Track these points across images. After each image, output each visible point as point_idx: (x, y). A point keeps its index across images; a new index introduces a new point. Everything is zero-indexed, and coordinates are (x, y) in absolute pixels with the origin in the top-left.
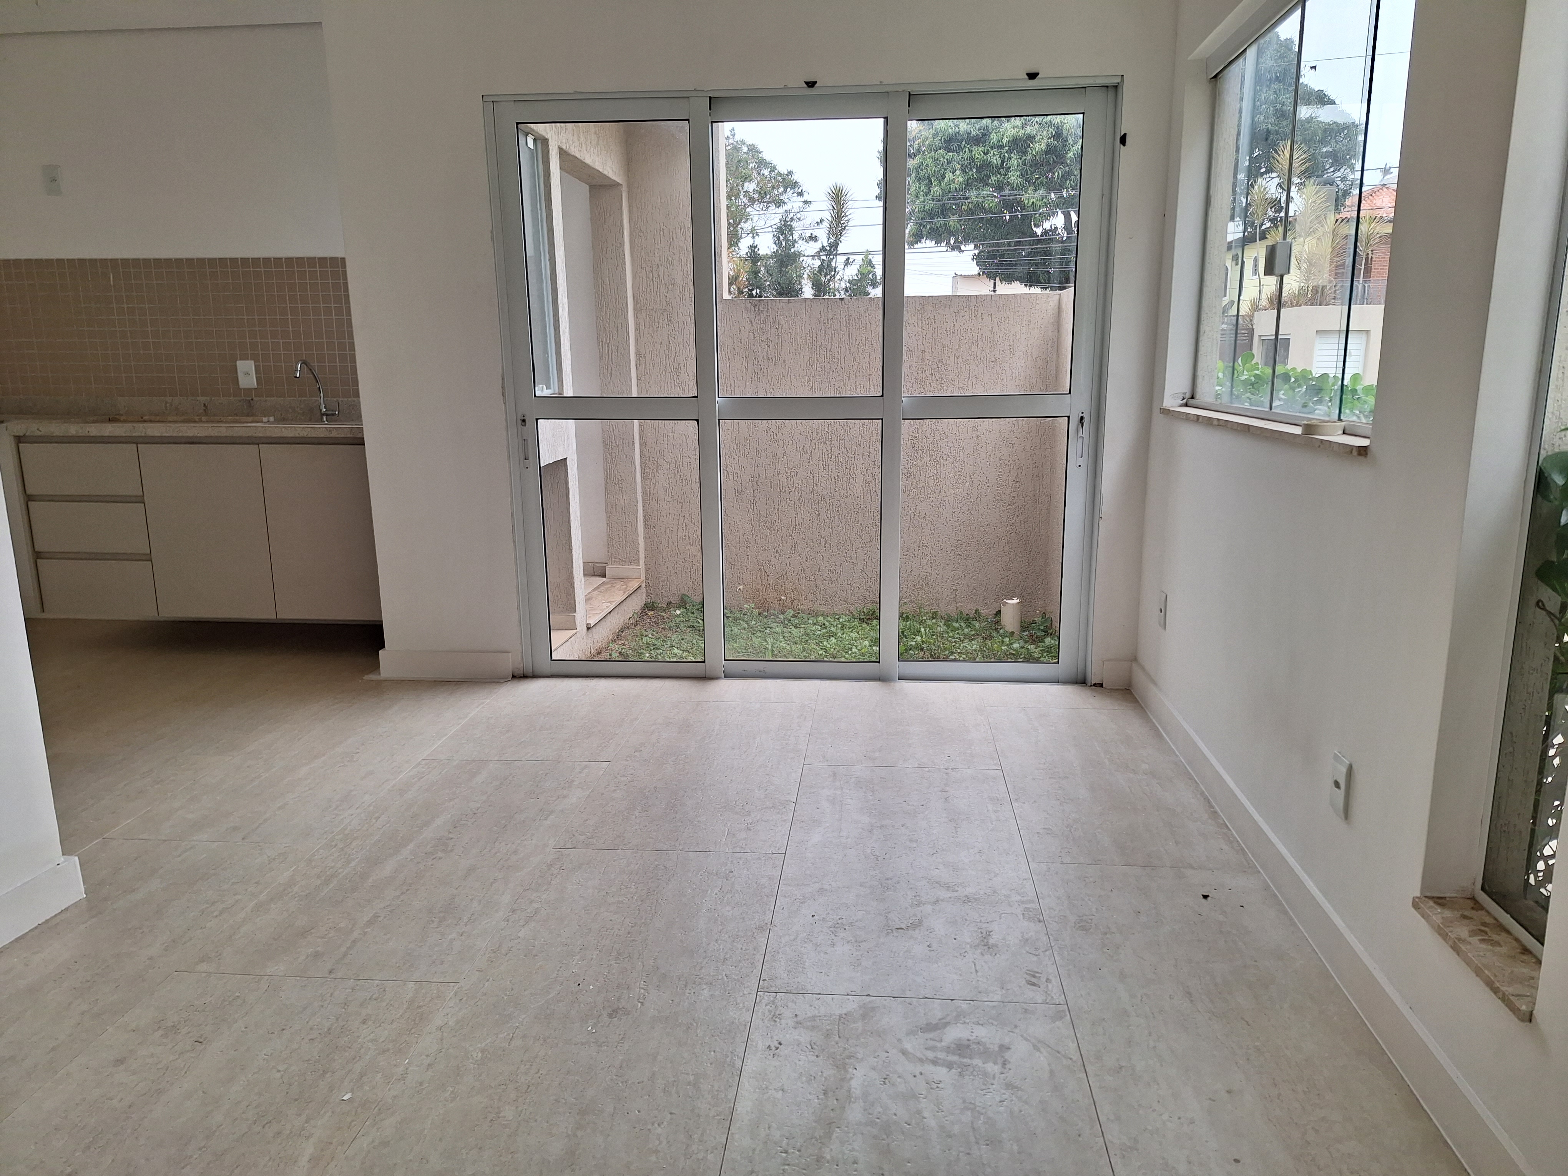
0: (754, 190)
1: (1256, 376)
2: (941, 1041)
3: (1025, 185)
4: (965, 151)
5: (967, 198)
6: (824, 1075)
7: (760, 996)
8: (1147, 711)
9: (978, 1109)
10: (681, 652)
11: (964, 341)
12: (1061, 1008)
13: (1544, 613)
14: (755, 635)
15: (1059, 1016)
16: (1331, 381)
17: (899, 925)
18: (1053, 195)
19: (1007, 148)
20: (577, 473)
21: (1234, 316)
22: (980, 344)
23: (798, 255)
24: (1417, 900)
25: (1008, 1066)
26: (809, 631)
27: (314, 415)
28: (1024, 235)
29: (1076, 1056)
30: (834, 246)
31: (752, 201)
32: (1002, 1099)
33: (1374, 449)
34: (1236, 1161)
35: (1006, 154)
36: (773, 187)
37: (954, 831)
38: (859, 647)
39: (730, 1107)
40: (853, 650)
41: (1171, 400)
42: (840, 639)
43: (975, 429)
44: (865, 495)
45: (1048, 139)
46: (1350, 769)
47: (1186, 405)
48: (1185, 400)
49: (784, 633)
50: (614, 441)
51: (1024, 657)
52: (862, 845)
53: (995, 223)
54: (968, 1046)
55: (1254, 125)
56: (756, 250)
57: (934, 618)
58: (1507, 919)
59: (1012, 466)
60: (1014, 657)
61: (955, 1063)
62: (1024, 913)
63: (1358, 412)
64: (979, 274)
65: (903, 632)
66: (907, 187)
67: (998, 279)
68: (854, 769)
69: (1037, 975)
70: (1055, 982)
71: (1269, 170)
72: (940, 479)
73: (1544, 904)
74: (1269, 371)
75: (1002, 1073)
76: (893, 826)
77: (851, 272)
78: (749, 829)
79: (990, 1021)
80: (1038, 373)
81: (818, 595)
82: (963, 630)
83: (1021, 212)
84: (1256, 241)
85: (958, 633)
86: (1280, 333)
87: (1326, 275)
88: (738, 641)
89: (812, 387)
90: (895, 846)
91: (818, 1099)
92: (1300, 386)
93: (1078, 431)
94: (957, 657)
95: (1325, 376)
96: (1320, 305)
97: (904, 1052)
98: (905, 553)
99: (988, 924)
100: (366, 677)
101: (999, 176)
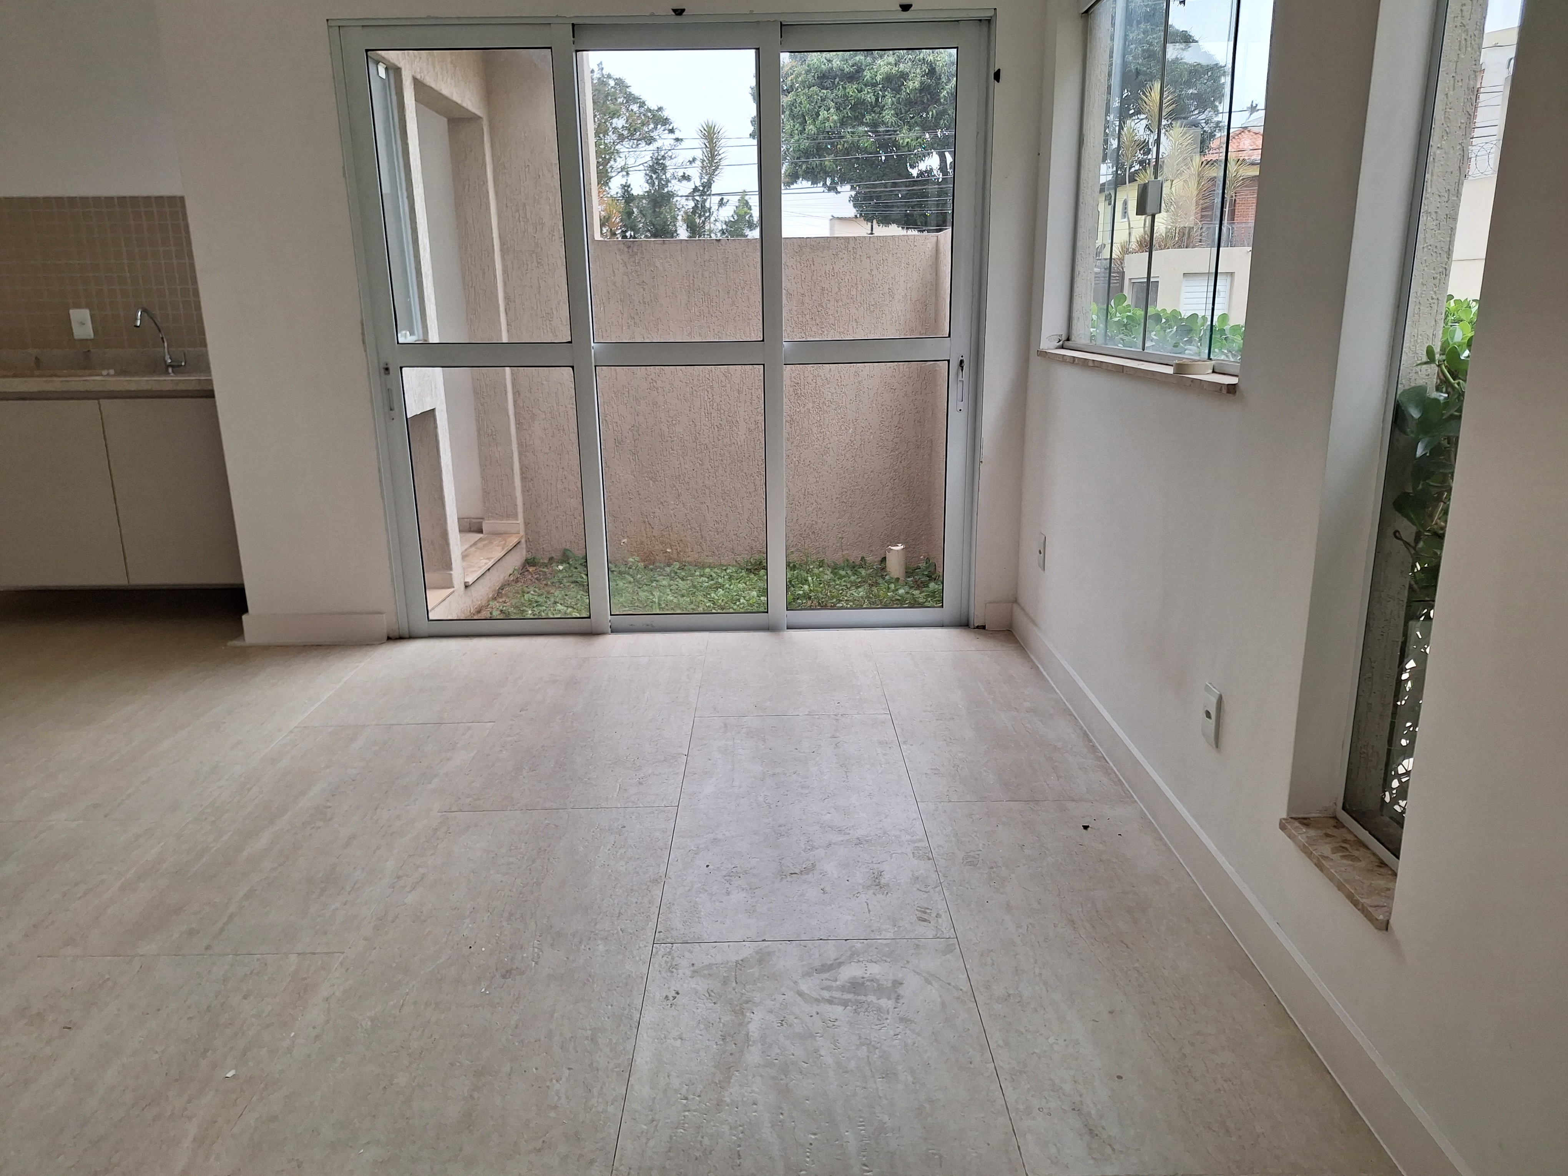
0: (623, 127)
1: (1128, 317)
2: (836, 980)
3: (899, 124)
4: (839, 89)
5: (842, 137)
6: (722, 1021)
7: (657, 948)
8: (1028, 652)
9: (873, 1043)
10: (565, 608)
11: (843, 284)
12: (951, 941)
13: (1401, 542)
14: (642, 589)
15: (949, 950)
16: (1200, 321)
17: (793, 870)
18: (927, 136)
19: (881, 86)
20: (447, 425)
21: (1106, 259)
22: (860, 287)
23: (671, 195)
24: (1284, 821)
25: (901, 1001)
26: (696, 583)
27: (158, 367)
28: (900, 176)
29: (966, 987)
30: (708, 185)
31: (621, 138)
32: (896, 1033)
33: (1242, 387)
34: (1120, 1077)
35: (880, 93)
36: (643, 124)
37: (845, 777)
38: (747, 598)
39: (629, 1059)
40: (742, 601)
41: (1048, 342)
42: (728, 590)
43: (857, 374)
44: (749, 443)
45: (921, 77)
46: (1220, 699)
47: (1062, 347)
48: (1061, 342)
49: (670, 586)
50: (485, 390)
51: (910, 602)
52: (754, 794)
53: (871, 163)
54: (863, 983)
55: (1125, 65)
56: (629, 189)
57: (821, 567)
58: (1364, 835)
59: (894, 411)
60: (900, 603)
61: (850, 1000)
62: (914, 851)
63: (1226, 351)
64: (856, 216)
65: (790, 581)
66: (781, 125)
67: (875, 221)
68: (745, 719)
69: (928, 911)
70: (945, 917)
71: (1138, 112)
72: (823, 426)
73: (1399, 820)
74: (1140, 313)
75: (895, 1008)
76: (785, 774)
77: (727, 213)
78: (640, 783)
79: (884, 958)
80: (918, 317)
81: (704, 547)
82: (849, 578)
83: (896, 152)
84: (1126, 184)
85: (844, 581)
86: (1152, 276)
87: (1192, 218)
88: (624, 595)
89: (691, 333)
90: (788, 793)
91: (717, 1045)
92: (1170, 327)
93: (957, 375)
94: (845, 605)
95: (1194, 316)
96: (1186, 248)
97: (800, 994)
98: (791, 503)
99: (879, 865)
100: (230, 643)
101: (873, 115)
